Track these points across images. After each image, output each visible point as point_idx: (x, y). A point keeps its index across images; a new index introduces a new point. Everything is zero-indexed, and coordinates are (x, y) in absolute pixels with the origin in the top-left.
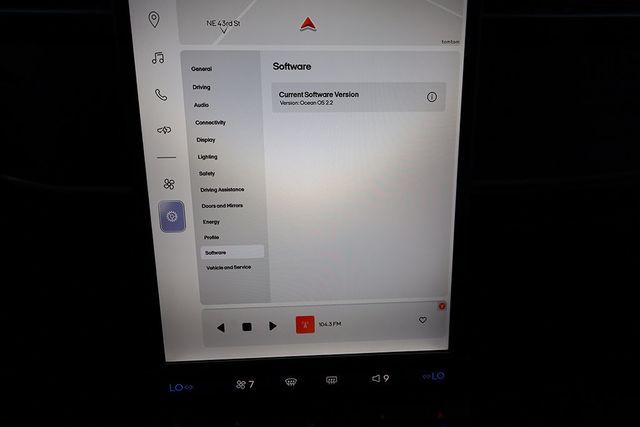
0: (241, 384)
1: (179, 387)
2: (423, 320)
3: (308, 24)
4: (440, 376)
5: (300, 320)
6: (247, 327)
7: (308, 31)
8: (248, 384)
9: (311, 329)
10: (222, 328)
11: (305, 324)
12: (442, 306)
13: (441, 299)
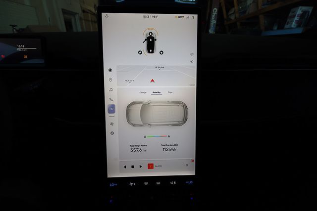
0: (131, 184)
1: (113, 185)
2: (187, 165)
3: (153, 81)
4: (191, 182)
5: (149, 165)
6: (133, 167)
7: (152, 82)
8: (133, 184)
9: (152, 168)
10: (125, 167)
11: (151, 166)
12: (193, 161)
13: (193, 159)
